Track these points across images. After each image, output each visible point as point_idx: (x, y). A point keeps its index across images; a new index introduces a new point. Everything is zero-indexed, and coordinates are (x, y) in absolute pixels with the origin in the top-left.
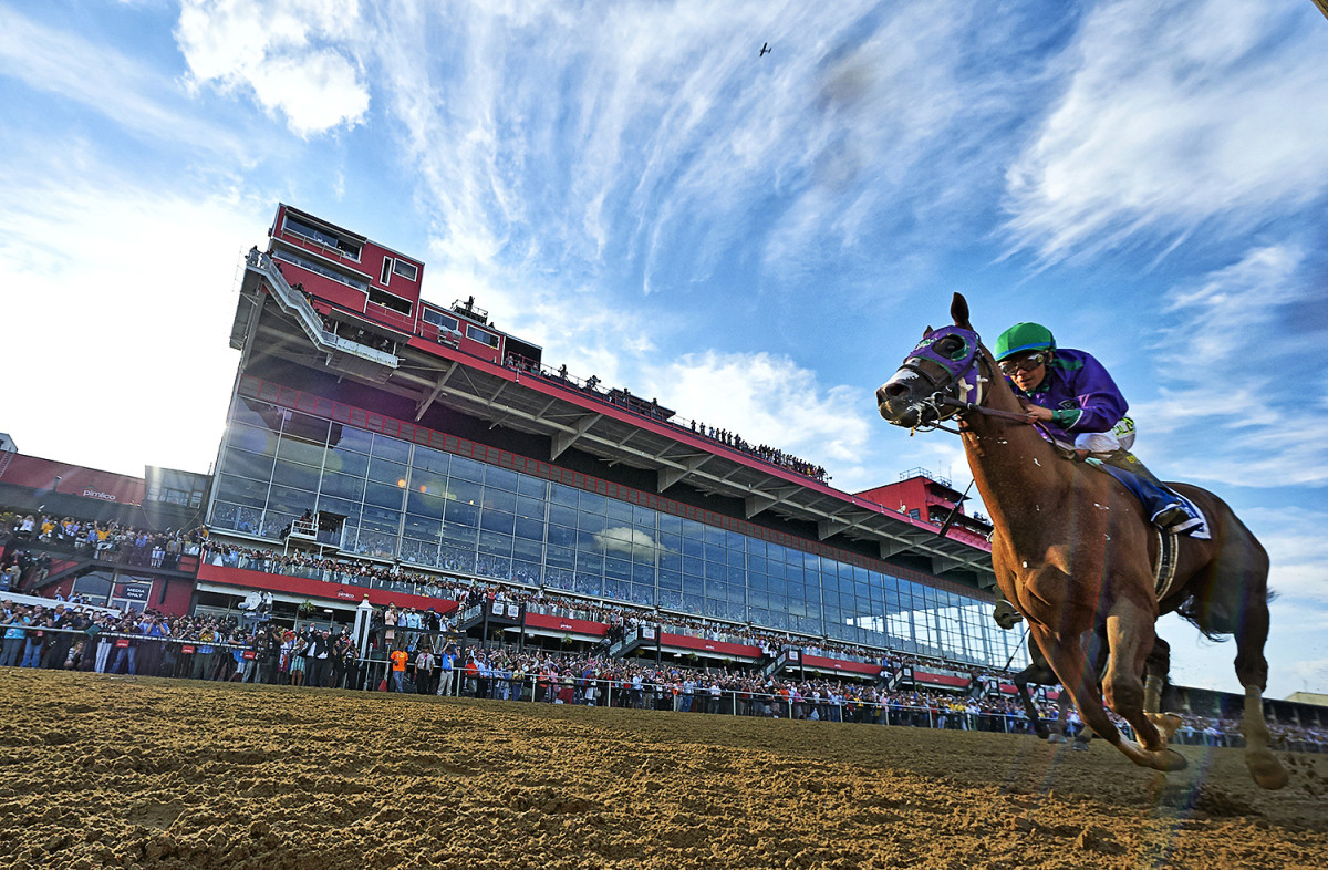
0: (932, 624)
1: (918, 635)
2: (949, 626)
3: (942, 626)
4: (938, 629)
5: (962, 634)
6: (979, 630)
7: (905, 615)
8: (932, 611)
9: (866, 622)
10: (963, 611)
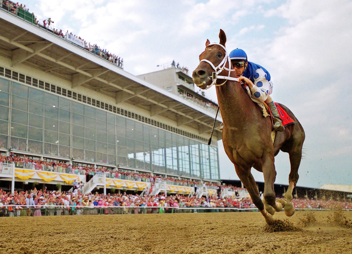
0: (175, 156)
1: (167, 163)
2: (183, 157)
3: (180, 157)
4: (178, 159)
5: (190, 162)
6: (198, 158)
7: (161, 151)
8: (175, 148)
9: (140, 156)
10: (190, 148)
